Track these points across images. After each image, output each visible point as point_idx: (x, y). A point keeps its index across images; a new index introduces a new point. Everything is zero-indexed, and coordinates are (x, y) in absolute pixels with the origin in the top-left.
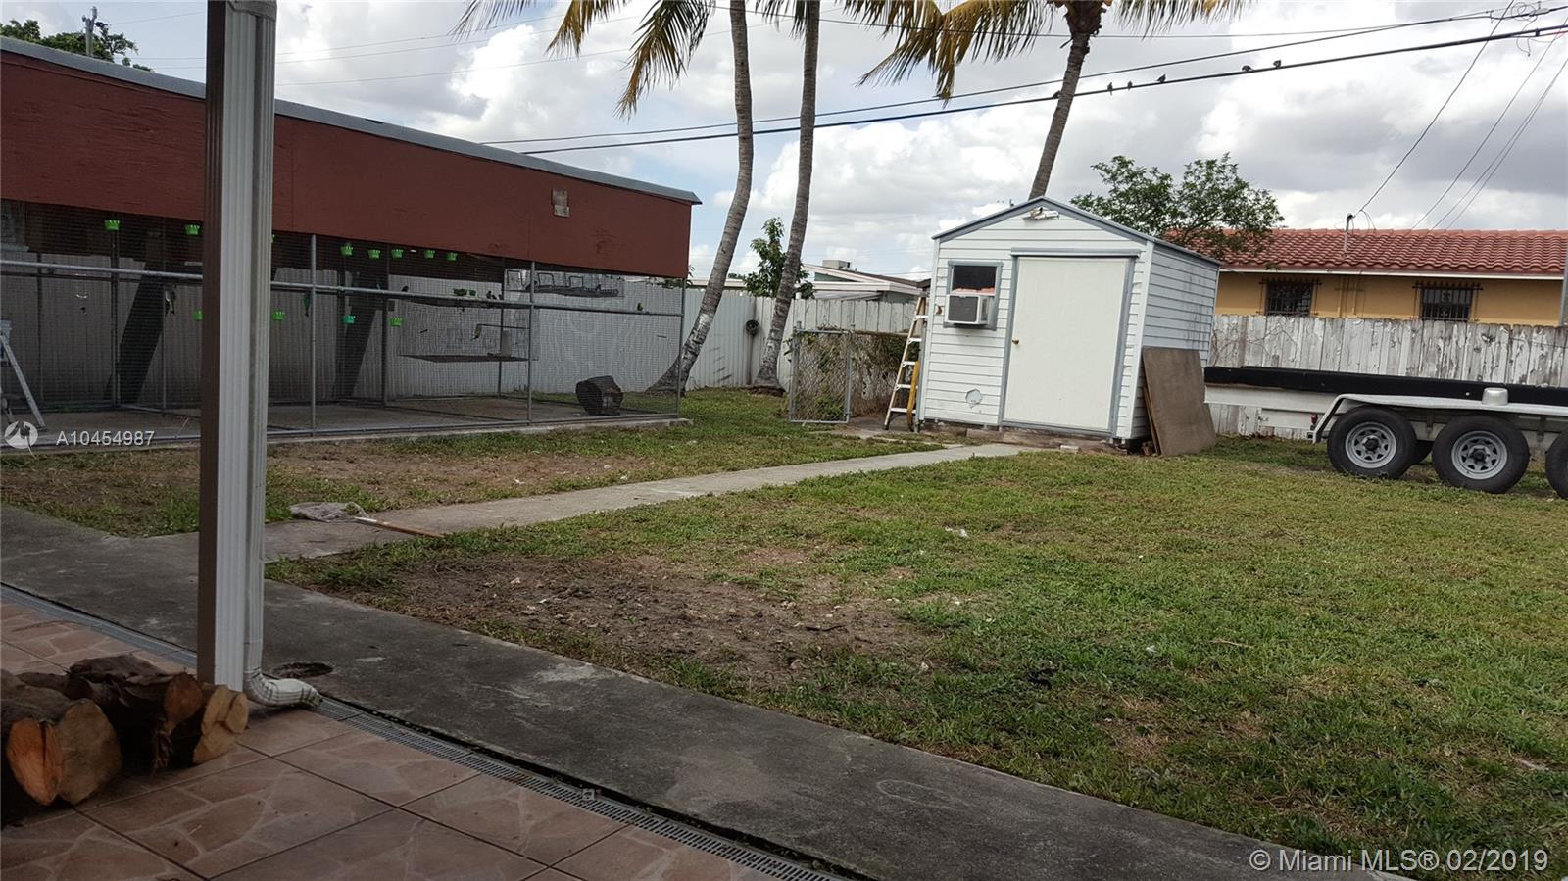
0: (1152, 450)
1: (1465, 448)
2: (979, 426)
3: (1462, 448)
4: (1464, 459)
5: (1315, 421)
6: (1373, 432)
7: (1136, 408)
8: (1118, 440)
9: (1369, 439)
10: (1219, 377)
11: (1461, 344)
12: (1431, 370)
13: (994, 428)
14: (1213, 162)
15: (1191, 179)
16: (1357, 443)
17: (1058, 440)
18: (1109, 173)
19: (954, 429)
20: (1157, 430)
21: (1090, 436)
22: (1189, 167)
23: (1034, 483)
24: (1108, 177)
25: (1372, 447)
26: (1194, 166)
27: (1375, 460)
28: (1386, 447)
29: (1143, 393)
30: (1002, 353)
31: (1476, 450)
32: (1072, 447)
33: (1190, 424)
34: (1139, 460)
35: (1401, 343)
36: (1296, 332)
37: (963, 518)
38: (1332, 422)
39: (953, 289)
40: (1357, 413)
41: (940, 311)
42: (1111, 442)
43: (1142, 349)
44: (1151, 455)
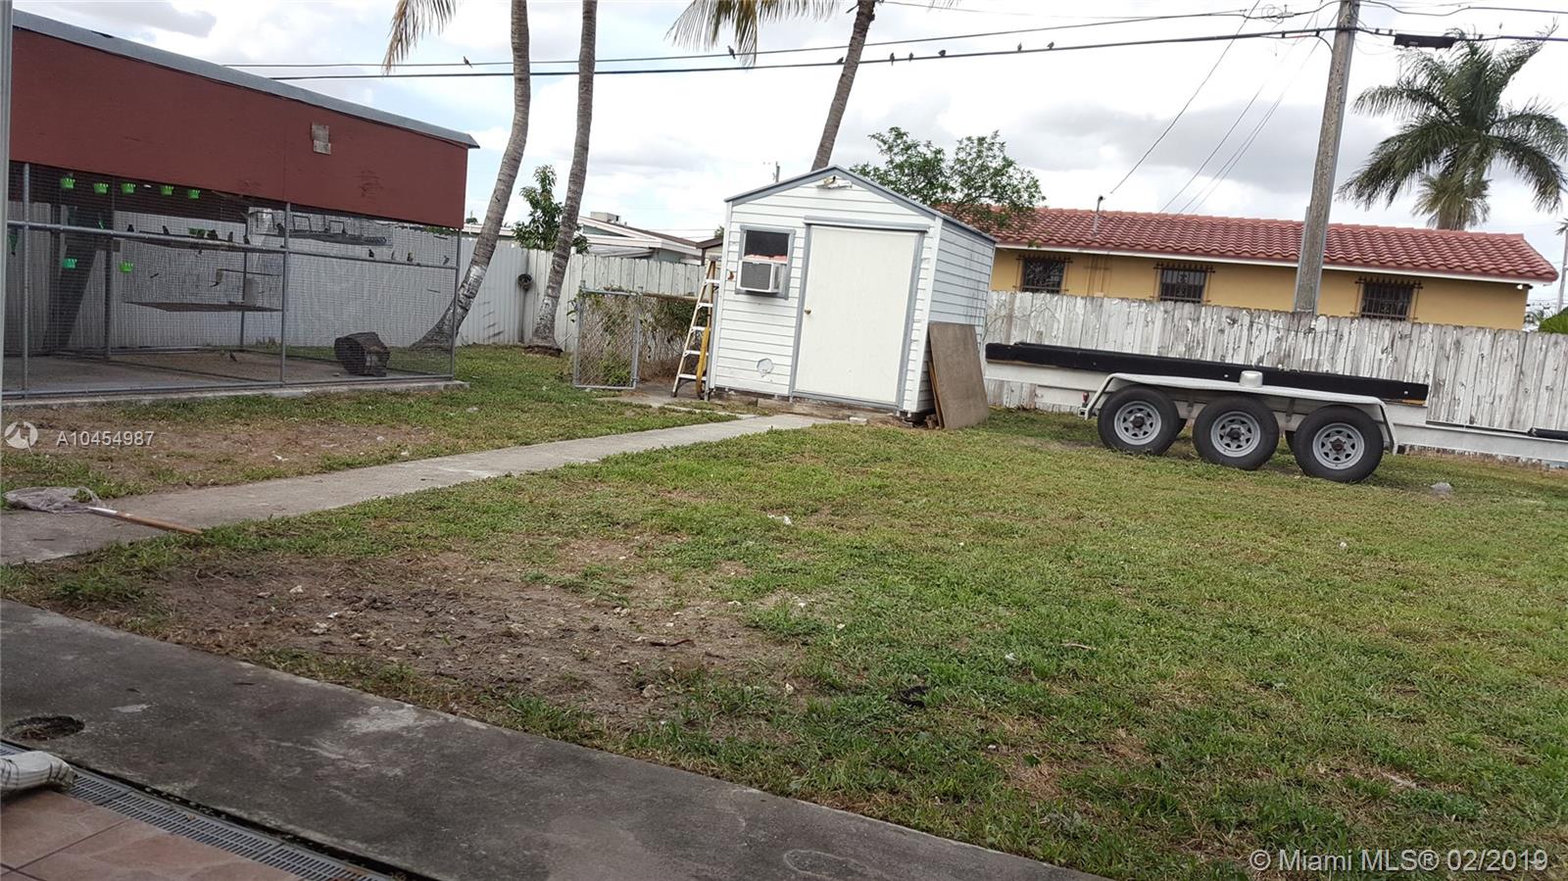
0: (936, 423)
1: (1223, 427)
2: (770, 396)
3: (1220, 426)
4: (1222, 437)
5: (1086, 398)
6: (1140, 410)
7: (922, 382)
8: (904, 413)
9: (1136, 417)
10: (999, 353)
11: (1208, 325)
12: (1180, 349)
13: (785, 398)
14: (984, 139)
15: (962, 155)
16: (1125, 420)
17: (847, 412)
18: (885, 143)
19: (745, 398)
20: (941, 404)
21: (877, 409)
22: (961, 142)
23: (838, 460)
24: (885, 147)
25: (1139, 424)
26: (965, 142)
27: (1141, 436)
28: (1151, 425)
29: (928, 365)
30: (793, 322)
31: (1232, 429)
32: (860, 419)
33: (968, 398)
34: (925, 433)
35: (1153, 323)
36: (1059, 310)
37: (779, 500)
38: (1102, 400)
39: (745, 254)
40: (1126, 392)
41: (732, 277)
42: (898, 414)
43: (929, 324)
44: (934, 428)
